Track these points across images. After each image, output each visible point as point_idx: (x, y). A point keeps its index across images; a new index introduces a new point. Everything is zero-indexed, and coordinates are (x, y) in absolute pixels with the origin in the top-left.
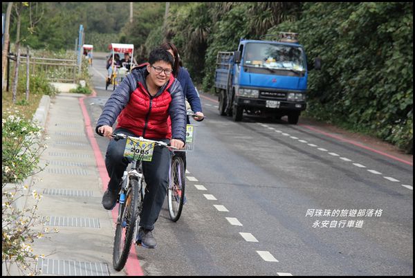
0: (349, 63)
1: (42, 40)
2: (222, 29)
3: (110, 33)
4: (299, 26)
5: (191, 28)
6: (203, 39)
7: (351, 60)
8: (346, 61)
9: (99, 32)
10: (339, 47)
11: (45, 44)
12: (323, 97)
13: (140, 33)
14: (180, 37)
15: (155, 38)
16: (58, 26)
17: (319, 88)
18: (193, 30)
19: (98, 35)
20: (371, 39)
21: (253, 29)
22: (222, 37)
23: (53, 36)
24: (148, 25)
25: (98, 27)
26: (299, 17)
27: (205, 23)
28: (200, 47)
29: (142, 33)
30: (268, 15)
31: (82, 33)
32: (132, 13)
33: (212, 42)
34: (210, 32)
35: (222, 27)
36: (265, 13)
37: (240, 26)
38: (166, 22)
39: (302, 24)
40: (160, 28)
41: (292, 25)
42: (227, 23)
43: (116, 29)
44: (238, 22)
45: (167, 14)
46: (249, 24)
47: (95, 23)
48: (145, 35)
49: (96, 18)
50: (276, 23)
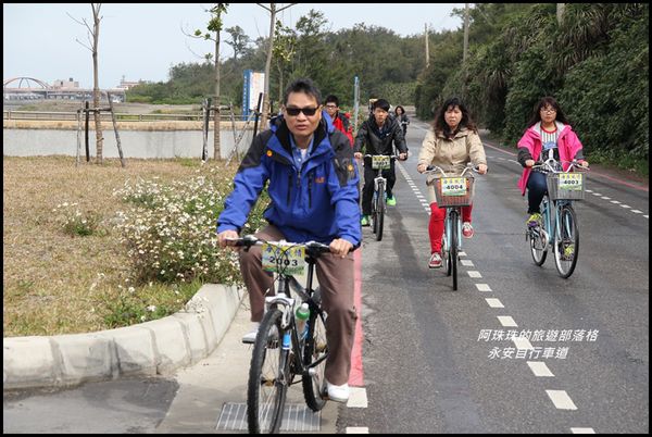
2: (521, 70)
3: (408, 82)
4: (604, 62)
5: (488, 72)
6: (502, 83)
9: (394, 83)
10: (641, 85)
13: (438, 81)
14: (476, 82)
15: (453, 86)
16: (341, 78)
17: (624, 132)
18: (491, 74)
19: (393, 86)
21: (554, 69)
22: (521, 80)
23: (335, 91)
24: (446, 70)
25: (392, 76)
26: (607, 51)
27: (504, 64)
28: (500, 92)
29: (440, 79)
30: (570, 51)
31: (357, 86)
32: (428, 57)
33: (512, 86)
34: (511, 75)
35: (520, 68)
36: (567, 49)
37: (540, 66)
38: (465, 65)
39: (609, 59)
40: (458, 74)
41: (596, 61)
42: (525, 63)
43: (414, 77)
44: (538, 61)
45: (466, 56)
46: (550, 63)
47: (389, 71)
48: (442, 82)
49: (390, 66)
50: (580, 60)
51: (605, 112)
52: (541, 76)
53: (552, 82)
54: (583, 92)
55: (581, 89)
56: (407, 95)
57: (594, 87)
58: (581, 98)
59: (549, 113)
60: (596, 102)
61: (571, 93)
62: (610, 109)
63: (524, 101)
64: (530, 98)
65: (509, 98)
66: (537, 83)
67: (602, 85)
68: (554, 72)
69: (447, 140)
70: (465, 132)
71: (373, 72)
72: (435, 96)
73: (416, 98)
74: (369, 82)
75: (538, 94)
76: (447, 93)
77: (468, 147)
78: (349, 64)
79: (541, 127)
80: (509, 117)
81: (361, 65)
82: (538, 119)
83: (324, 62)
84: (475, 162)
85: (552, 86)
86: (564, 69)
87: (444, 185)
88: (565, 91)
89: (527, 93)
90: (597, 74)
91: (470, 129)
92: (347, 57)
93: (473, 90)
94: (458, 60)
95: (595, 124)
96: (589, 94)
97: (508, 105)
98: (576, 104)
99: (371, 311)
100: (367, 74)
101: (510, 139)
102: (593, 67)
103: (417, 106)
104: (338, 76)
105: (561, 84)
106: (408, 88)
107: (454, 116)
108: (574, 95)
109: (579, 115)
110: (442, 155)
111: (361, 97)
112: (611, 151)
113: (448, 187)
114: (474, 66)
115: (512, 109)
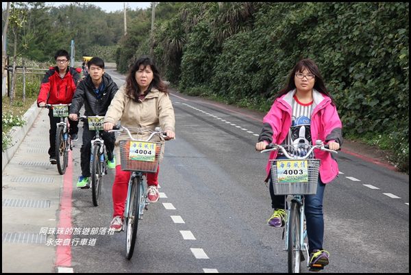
0: (283, 64)
1: (46, 54)
2: (192, 39)
3: (111, 45)
4: (250, 35)
5: (169, 40)
6: (179, 48)
7: (285, 62)
8: (281, 63)
10: (276, 52)
11: (49, 57)
12: (268, 93)
13: (133, 45)
14: (160, 47)
15: (143, 49)
17: (264, 85)
18: (171, 41)
19: (100, 48)
20: (294, 45)
21: (216, 39)
22: (192, 46)
24: (139, 37)
25: (99, 40)
26: (252, 27)
27: (180, 35)
28: (177, 55)
29: (134, 44)
30: (227, 27)
31: (72, 47)
32: (126, 28)
33: (185, 50)
34: (185, 43)
35: (192, 38)
36: (224, 25)
37: (205, 37)
38: (152, 35)
39: (254, 33)
40: (147, 40)
41: (244, 34)
42: (196, 34)
43: (115, 42)
44: (204, 33)
45: (153, 28)
46: (213, 34)
47: (97, 37)
48: (136, 46)
49: (98, 33)
50: (233, 33)
51: (251, 71)
52: (207, 44)
53: (214, 48)
54: (236, 56)
55: (234, 54)
56: (110, 55)
57: (243, 53)
58: (234, 60)
59: (305, 79)
60: (244, 64)
61: (227, 56)
62: (255, 68)
63: (194, 62)
64: (198, 60)
65: (184, 58)
66: (203, 49)
67: (249, 52)
68: (215, 41)
69: (136, 101)
70: (156, 93)
71: (85, 37)
72: (131, 56)
73: (117, 57)
74: (82, 44)
75: (204, 57)
76: (139, 54)
77: (159, 110)
78: (68, 31)
79: (294, 96)
80: (183, 73)
81: (76, 31)
82: (292, 86)
83: (49, 28)
84: (163, 127)
85: (214, 52)
86: (223, 40)
87: (132, 148)
88: (223, 55)
89: (196, 56)
90: (245, 43)
91: (161, 90)
92: (66, 26)
93: (158, 52)
94: (148, 31)
95: (243, 79)
96: (239, 57)
97: (183, 64)
98: (231, 65)
99: (79, 212)
100: (81, 38)
101: (184, 88)
102: (243, 38)
103: (118, 63)
104: (60, 39)
105: (220, 50)
106: (111, 50)
107: (145, 76)
108: (230, 58)
109: (233, 73)
110: (131, 116)
111: (76, 55)
112: (255, 98)
113: (137, 152)
114: (159, 35)
115: (186, 67)
